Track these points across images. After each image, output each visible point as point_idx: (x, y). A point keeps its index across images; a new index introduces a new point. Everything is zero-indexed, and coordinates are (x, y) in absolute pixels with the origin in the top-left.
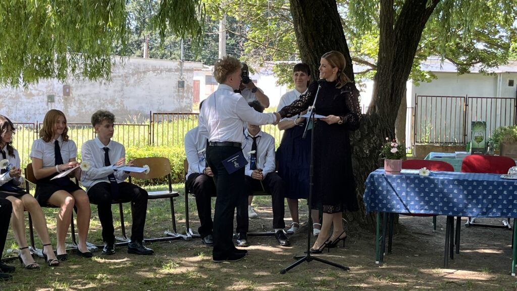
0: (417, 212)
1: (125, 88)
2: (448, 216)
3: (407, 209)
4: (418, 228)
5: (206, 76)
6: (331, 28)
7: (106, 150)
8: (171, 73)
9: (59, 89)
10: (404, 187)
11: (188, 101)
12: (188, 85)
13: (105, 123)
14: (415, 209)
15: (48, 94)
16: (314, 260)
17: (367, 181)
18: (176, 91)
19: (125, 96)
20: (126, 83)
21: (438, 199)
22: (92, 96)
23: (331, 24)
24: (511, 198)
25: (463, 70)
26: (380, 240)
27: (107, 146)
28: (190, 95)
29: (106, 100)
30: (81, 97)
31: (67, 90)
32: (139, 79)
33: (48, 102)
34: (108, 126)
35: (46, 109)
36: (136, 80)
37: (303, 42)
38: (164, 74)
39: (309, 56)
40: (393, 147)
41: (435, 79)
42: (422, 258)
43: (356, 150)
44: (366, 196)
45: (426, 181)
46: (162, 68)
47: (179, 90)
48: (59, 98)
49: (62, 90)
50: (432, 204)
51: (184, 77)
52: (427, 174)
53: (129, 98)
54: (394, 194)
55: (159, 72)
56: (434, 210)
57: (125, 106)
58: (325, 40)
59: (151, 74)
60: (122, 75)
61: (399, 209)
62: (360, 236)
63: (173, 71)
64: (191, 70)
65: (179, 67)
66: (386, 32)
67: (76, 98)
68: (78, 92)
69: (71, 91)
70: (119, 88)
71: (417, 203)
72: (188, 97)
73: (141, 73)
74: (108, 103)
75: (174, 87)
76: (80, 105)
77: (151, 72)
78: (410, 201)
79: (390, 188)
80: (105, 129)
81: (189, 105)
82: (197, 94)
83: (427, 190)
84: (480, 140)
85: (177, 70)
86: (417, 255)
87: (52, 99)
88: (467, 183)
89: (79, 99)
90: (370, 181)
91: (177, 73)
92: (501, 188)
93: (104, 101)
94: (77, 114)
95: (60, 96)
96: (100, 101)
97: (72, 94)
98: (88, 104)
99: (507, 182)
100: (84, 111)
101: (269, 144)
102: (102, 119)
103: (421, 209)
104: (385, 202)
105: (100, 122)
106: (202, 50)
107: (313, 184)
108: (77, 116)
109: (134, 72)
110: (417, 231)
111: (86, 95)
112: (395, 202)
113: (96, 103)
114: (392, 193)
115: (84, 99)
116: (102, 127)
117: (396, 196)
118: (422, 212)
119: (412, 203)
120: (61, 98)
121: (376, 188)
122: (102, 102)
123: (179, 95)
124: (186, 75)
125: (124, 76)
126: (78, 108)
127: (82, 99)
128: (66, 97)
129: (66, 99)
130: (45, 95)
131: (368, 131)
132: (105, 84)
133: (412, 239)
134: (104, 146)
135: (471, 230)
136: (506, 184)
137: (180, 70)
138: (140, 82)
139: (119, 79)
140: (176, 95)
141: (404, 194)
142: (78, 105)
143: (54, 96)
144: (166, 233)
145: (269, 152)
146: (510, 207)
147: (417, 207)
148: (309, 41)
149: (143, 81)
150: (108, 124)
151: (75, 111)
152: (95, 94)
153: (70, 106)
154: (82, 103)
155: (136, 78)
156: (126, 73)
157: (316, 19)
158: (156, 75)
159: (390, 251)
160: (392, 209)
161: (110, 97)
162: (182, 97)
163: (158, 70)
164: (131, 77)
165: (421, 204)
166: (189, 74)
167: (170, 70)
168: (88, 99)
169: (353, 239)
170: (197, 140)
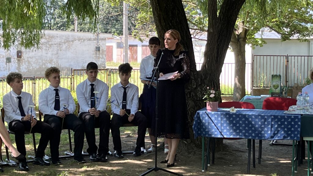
0: (228, 137)
1: (59, 52)
2: (248, 140)
3: (222, 135)
4: (237, 147)
5: (117, 43)
6: (177, 13)
7: (19, 98)
8: (91, 41)
9: (14, 54)
10: (219, 120)
11: (103, 60)
12: (102, 49)
13: (16, 80)
14: (227, 135)
15: (7, 57)
16: (159, 170)
17: (195, 116)
18: (94, 54)
19: (59, 57)
20: (60, 48)
21: (242, 128)
22: (37, 58)
23: (177, 11)
24: (290, 127)
25: (285, 38)
26: (205, 156)
27: (20, 96)
28: (104, 56)
29: (47, 60)
30: (30, 58)
31: (20, 54)
32: (69, 46)
33: (7, 62)
34: (19, 82)
35: (5, 67)
36: (67, 47)
37: (158, 22)
38: (86, 42)
39: (162, 32)
40: (212, 93)
41: (265, 44)
42: (234, 167)
43: (193, 95)
44: (194, 127)
45: (234, 116)
46: (85, 38)
47: (96, 53)
48: (14, 59)
49: (16, 54)
50: (238, 131)
51: (100, 44)
52: (235, 112)
53: (62, 59)
54: (213, 125)
55: (83, 41)
56: (240, 135)
57: (60, 64)
58: (173, 21)
59: (77, 42)
60: (57, 43)
61: (216, 135)
62: (195, 153)
63: (92, 40)
64: (104, 39)
65: (96, 37)
66: (212, 15)
67: (26, 59)
68: (27, 55)
69: (22, 54)
70: (55, 52)
71: (228, 131)
72: (103, 58)
73: (70, 41)
74: (48, 63)
75: (93, 51)
76: (28, 64)
77: (77, 41)
78: (224, 130)
79: (211, 121)
80: (17, 84)
81: (103, 63)
82: (111, 55)
83: (234, 122)
84: (277, 87)
85: (94, 39)
86: (232, 166)
87: (9, 60)
88: (261, 117)
89: (28, 60)
90: (197, 117)
91: (95, 42)
92: (283, 120)
93: (45, 61)
94: (26, 70)
95: (15, 58)
96: (42, 61)
97: (23, 56)
98: (34, 64)
99: (287, 116)
100: (31, 68)
101: (134, 92)
102: (14, 78)
103: (231, 135)
104: (207, 130)
105: (13, 80)
106: (115, 25)
107: (158, 119)
108: (27, 71)
109: (66, 41)
110: (236, 149)
111: (32, 57)
112: (213, 130)
113: (40, 62)
114: (212, 124)
115: (32, 60)
116: (15, 83)
117: (214, 126)
118: (232, 137)
119: (225, 131)
120: (16, 60)
121: (201, 121)
122: (44, 62)
123: (96, 57)
124: (101, 43)
125: (58, 44)
126: (27, 66)
127: (30, 60)
128: (19, 59)
129: (19, 60)
130: (4, 58)
131: (201, 82)
132: (35, 51)
133: (231, 154)
134: (18, 96)
135: (273, 148)
136: (286, 118)
137: (97, 39)
138: (69, 47)
139: (55, 46)
140: (94, 56)
141: (219, 125)
142: (27, 64)
143: (10, 58)
144: (66, 152)
145: (134, 97)
146: (290, 133)
147: (228, 133)
148: (162, 22)
149: (71, 47)
150: (19, 80)
151: (25, 68)
152: (39, 56)
153: (22, 65)
154: (30, 63)
155: (67, 45)
156: (60, 42)
157: (167, 7)
158: (81, 43)
159: (213, 163)
160: (212, 135)
161: (49, 58)
162: (99, 58)
163: (81, 39)
164: (64, 44)
165: (231, 131)
166: (103, 42)
167: (90, 40)
168: (34, 60)
169: (190, 155)
170: (84, 90)
